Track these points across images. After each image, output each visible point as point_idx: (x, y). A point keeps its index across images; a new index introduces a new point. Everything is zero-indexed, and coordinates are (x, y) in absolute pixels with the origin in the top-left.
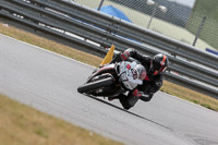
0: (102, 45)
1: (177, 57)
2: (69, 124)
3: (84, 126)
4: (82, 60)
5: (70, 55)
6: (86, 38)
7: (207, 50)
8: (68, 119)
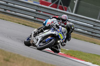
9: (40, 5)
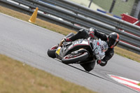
0: (30, 7)
1: (79, 15)
2: (9, 58)
3: (19, 59)
4: (17, 17)
5: (9, 14)
6: (20, 3)
7: (98, 10)
8: (9, 55)
9: (122, 21)
